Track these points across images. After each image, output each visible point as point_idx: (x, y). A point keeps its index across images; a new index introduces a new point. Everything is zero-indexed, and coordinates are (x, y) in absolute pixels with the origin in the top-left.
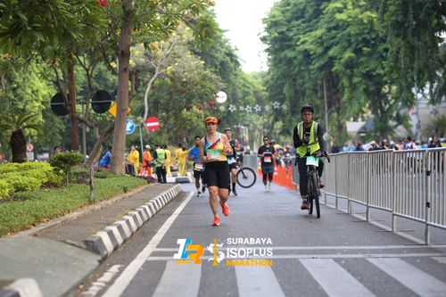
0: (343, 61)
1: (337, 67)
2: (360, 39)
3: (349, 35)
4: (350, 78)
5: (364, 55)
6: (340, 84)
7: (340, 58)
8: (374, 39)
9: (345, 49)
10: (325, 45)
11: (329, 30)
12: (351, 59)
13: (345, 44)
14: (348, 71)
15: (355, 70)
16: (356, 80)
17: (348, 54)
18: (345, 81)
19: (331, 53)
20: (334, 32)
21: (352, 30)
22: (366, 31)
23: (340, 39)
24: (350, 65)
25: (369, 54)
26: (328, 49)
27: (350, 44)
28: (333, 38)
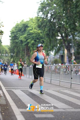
0: (31, 43)
1: (30, 45)
2: (36, 37)
3: (33, 36)
4: (33, 48)
5: (37, 42)
6: (30, 49)
7: (31, 42)
8: (40, 38)
9: (32, 40)
10: (27, 39)
11: (28, 35)
12: (33, 43)
13: (32, 39)
14: (33, 46)
15: (34, 46)
16: (34, 48)
17: (33, 41)
18: (31, 49)
19: (28, 41)
20: (29, 35)
21: (34, 35)
22: (38, 36)
23: (31, 37)
24: (33, 44)
25: (38, 42)
26: (27, 40)
27: (33, 39)
28: (29, 37)
